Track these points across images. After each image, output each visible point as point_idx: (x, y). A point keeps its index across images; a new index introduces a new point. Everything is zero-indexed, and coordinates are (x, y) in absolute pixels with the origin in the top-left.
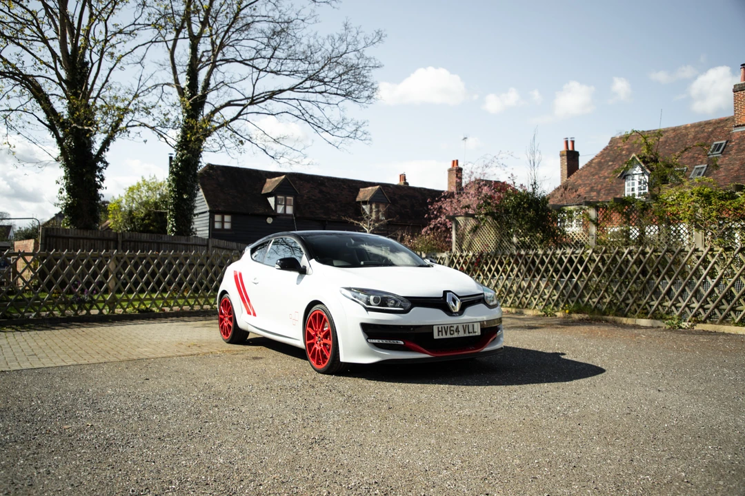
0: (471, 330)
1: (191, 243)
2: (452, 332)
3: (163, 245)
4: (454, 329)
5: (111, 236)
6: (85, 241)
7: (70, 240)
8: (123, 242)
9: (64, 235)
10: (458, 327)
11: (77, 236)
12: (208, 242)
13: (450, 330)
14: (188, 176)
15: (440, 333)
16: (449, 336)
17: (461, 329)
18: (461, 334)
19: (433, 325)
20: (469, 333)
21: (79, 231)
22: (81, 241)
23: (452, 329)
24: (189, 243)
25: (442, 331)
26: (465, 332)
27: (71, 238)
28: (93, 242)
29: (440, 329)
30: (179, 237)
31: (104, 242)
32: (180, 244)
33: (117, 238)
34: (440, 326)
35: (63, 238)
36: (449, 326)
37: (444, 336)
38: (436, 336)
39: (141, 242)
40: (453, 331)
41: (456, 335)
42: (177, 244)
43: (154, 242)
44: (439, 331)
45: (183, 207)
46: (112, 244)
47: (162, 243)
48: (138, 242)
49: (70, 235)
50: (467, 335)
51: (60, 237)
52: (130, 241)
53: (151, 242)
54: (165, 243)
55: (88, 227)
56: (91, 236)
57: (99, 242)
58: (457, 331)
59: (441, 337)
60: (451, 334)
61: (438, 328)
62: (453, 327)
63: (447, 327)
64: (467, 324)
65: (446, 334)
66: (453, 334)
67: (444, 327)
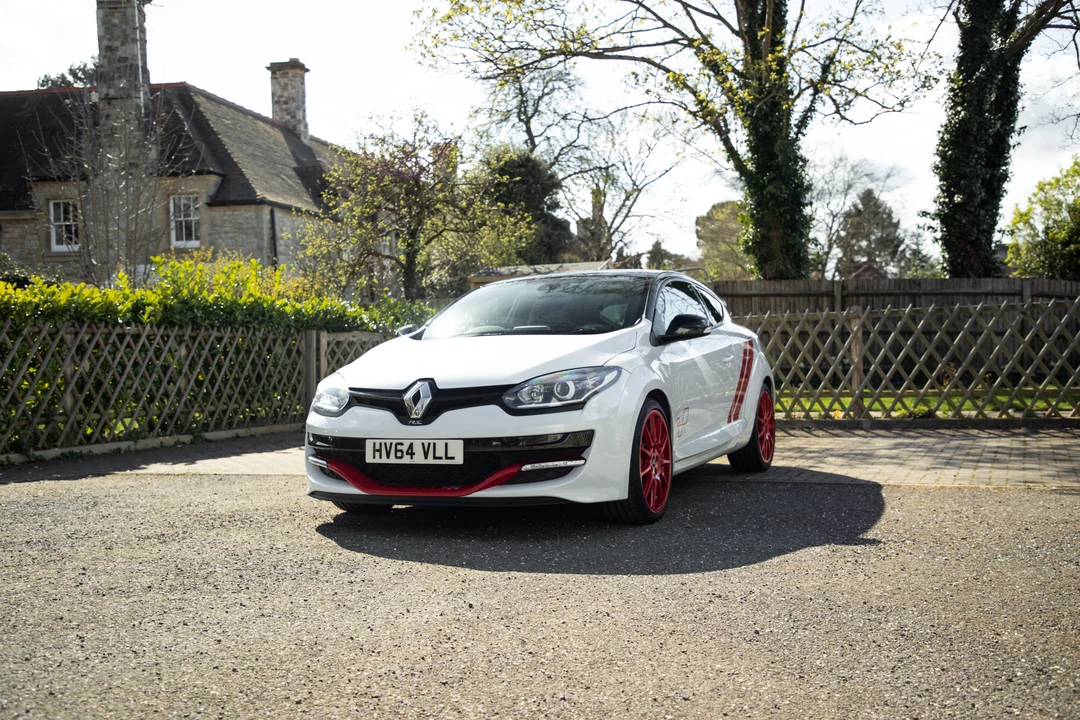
0: (440, 452)
1: (983, 290)
2: (399, 454)
3: (923, 298)
4: (405, 448)
5: (824, 289)
6: (778, 299)
7: (753, 299)
8: (843, 297)
9: (745, 292)
10: (411, 445)
11: (763, 292)
12: (1022, 286)
13: (396, 451)
14: (967, 157)
15: (377, 454)
16: (393, 460)
17: (418, 449)
18: (419, 459)
19: (366, 439)
20: (435, 458)
21: (767, 282)
22: (772, 299)
23: (399, 447)
24: (978, 291)
25: (380, 451)
26: (426, 457)
27: (755, 295)
28: (791, 300)
29: (378, 447)
30: (956, 280)
31: (812, 299)
32: (958, 294)
33: (833, 292)
34: (378, 442)
35: (744, 296)
36: (394, 442)
37: (384, 460)
38: (369, 459)
39: (878, 295)
40: (402, 451)
41: (406, 460)
42: (953, 294)
43: (904, 295)
44: (375, 450)
45: (960, 221)
46: (825, 301)
47: (920, 295)
48: (872, 295)
49: (753, 292)
50: (430, 461)
51: (738, 296)
52: (858, 295)
53: (898, 295)
54: (926, 294)
55: (780, 276)
56: (788, 291)
57: (802, 299)
58: (411, 452)
59: (377, 460)
60: (396, 457)
61: (374, 443)
62: (402, 444)
63: (391, 444)
64: (432, 442)
65: (388, 457)
66: (401, 457)
67: (385, 444)
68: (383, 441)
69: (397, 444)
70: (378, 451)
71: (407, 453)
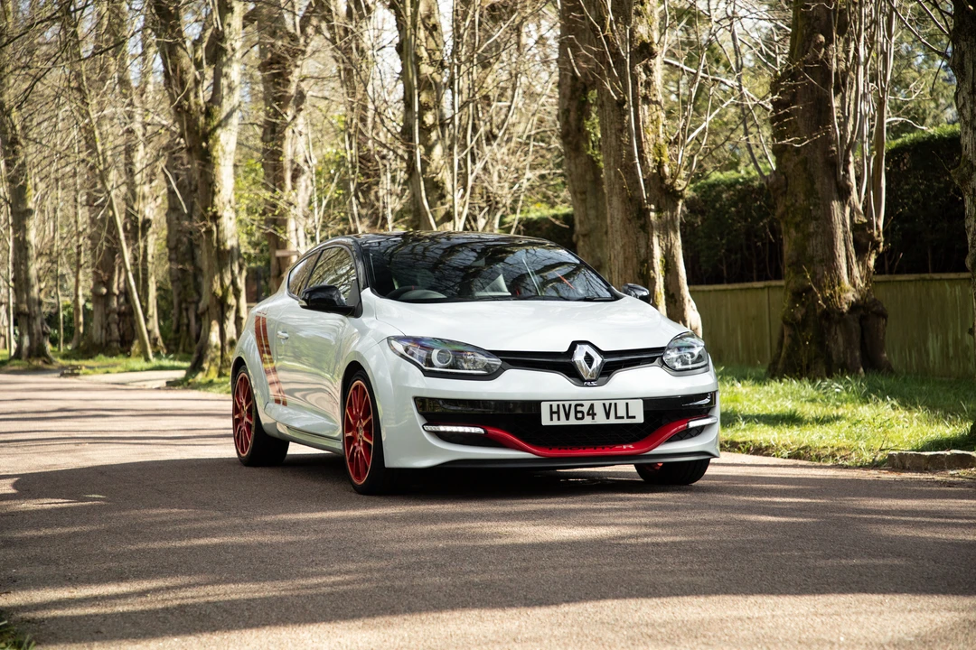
0: (622, 412)
2: (579, 415)
4: (585, 409)
10: (592, 405)
13: (576, 412)
15: (555, 416)
16: (573, 421)
17: (599, 410)
18: (601, 419)
19: (541, 401)
20: (617, 417)
23: (579, 408)
25: (558, 413)
26: (607, 418)
29: (555, 409)
34: (555, 404)
36: (573, 403)
37: (563, 422)
38: (546, 421)
40: (582, 412)
41: (588, 421)
44: (552, 413)
50: (612, 420)
58: (592, 413)
59: (555, 422)
60: (576, 418)
61: (551, 406)
62: (582, 405)
63: (570, 405)
64: (613, 402)
65: (567, 418)
66: (582, 418)
67: (564, 405)
68: (561, 403)
69: (576, 406)
70: (555, 413)
71: (588, 414)
